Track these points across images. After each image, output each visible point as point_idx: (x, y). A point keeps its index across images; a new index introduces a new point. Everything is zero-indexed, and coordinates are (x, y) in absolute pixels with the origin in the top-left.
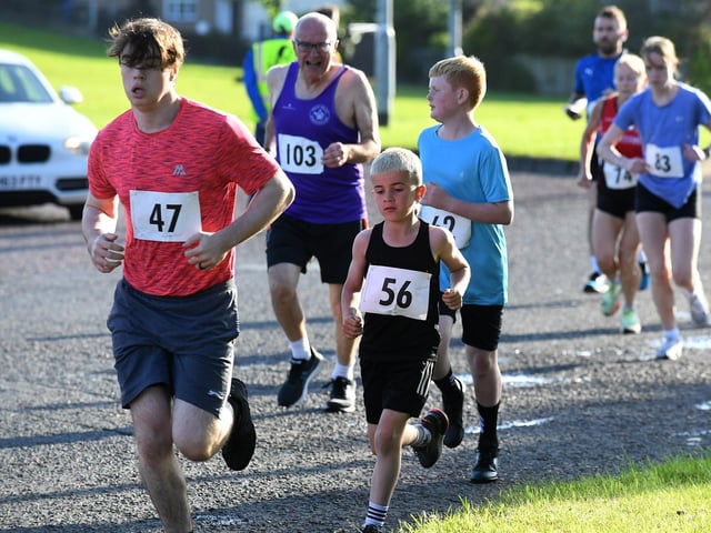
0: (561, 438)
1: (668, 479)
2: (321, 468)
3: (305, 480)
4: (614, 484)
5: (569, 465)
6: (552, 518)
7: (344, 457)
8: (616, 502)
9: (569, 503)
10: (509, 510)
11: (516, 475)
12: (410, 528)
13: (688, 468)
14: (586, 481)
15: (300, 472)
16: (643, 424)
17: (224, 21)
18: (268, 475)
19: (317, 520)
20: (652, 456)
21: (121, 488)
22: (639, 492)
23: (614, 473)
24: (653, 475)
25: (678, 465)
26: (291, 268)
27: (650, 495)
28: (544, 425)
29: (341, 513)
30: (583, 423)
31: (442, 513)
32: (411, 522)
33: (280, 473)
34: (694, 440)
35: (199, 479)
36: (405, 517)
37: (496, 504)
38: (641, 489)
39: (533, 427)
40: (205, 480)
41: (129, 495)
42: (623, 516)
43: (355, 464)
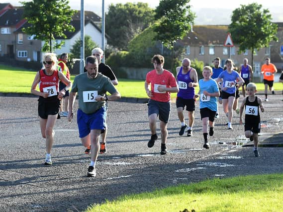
0: (136, 181)
1: (167, 193)
2: (64, 191)
3: (60, 194)
4: (151, 194)
5: (138, 189)
6: (133, 205)
7: (71, 187)
8: (152, 200)
9: (137, 200)
10: (120, 203)
11: (122, 192)
12: (91, 208)
13: (173, 190)
14: (143, 194)
15: (58, 191)
16: (159, 176)
17: (35, 58)
18: (48, 193)
19: (63, 206)
20: (162, 186)
21: (5, 197)
22: (158, 197)
23: (151, 191)
24: (163, 192)
25: (170, 189)
26: (182, 108)
27: (162, 198)
28: (130, 177)
29: (71, 204)
30: (142, 176)
31: (100, 203)
32: (91, 206)
33: (52, 192)
34: (175, 181)
35: (28, 194)
36: (89, 205)
37: (116, 201)
38: (159, 196)
39: (127, 178)
40: (30, 194)
41: (7, 199)
42: (154, 204)
43: (75, 189)
